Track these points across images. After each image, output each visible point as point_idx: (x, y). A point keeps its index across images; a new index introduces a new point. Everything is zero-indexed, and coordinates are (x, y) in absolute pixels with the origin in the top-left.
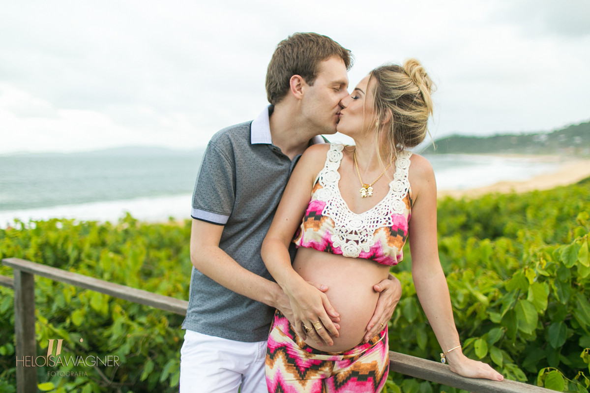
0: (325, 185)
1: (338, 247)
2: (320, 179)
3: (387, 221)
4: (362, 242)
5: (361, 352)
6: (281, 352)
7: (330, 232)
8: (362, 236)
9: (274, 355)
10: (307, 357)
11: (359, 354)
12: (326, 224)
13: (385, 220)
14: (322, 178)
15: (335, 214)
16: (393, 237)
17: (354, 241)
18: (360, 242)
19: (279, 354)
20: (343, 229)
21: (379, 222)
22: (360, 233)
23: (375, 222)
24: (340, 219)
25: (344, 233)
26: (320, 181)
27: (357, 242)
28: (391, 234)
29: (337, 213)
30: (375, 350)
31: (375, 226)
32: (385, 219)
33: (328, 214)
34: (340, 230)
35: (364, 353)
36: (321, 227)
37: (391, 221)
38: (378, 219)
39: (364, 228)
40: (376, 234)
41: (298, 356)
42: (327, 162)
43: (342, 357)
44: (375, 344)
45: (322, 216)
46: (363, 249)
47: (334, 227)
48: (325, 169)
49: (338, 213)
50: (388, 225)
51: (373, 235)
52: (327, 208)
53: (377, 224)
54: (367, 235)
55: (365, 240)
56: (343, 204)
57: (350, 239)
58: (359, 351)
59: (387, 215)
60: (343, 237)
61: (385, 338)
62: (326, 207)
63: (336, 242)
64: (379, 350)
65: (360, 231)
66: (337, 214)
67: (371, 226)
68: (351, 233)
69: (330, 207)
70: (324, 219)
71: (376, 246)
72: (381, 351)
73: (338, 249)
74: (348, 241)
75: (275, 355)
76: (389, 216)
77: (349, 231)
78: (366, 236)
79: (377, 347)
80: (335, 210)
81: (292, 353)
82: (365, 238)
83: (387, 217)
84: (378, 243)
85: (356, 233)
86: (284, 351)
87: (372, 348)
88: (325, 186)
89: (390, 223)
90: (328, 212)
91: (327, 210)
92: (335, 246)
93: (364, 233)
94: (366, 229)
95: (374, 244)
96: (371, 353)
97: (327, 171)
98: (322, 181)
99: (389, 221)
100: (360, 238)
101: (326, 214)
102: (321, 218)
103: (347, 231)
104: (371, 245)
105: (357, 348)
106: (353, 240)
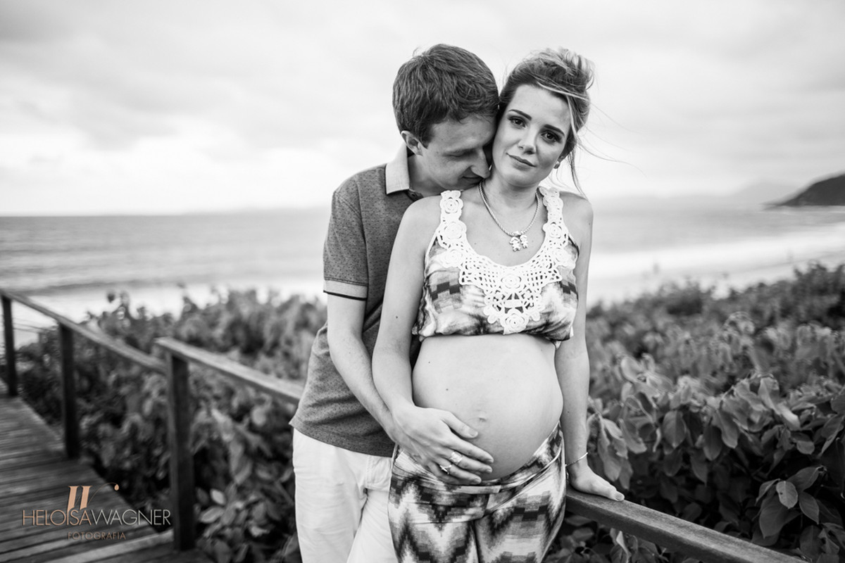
0: (448, 245)
1: (496, 322)
2: (439, 238)
3: (553, 275)
4: (527, 307)
5: (526, 479)
6: (413, 485)
7: (479, 305)
8: (526, 299)
9: (402, 489)
10: (449, 489)
11: (523, 482)
12: (469, 295)
13: (551, 274)
14: (441, 237)
15: (478, 279)
16: (566, 295)
17: (516, 308)
18: (524, 309)
19: (409, 488)
20: (499, 296)
21: (544, 277)
22: (522, 296)
23: (539, 278)
24: (488, 282)
25: (500, 300)
26: (440, 241)
27: (520, 309)
28: (564, 291)
29: (480, 276)
30: (547, 475)
31: (540, 283)
32: (550, 272)
33: (469, 281)
34: (494, 298)
35: (531, 480)
36: (465, 301)
37: (557, 274)
38: (541, 274)
39: (526, 288)
40: (544, 294)
41: (437, 488)
42: (443, 215)
43: (499, 487)
44: (545, 467)
45: (461, 286)
46: (531, 317)
47: (483, 296)
48: (442, 225)
49: (482, 276)
50: (556, 280)
51: (540, 296)
52: (464, 273)
53: (542, 280)
54: (532, 297)
55: (531, 305)
56: (484, 259)
57: (509, 307)
58: (523, 477)
59: (551, 267)
60: (500, 306)
61: (560, 457)
62: (461, 273)
63: (492, 315)
64: (552, 476)
65: (522, 293)
66: (481, 278)
67: (535, 284)
68: (510, 298)
69: (467, 272)
70: (465, 289)
71: (548, 310)
72: (556, 477)
73: (496, 324)
74: (507, 310)
75: (404, 489)
76: (554, 268)
77: (507, 297)
78: (531, 299)
79: (549, 471)
80: (475, 273)
81: (428, 486)
82: (531, 301)
83: (552, 270)
84: (550, 306)
85: (516, 297)
86: (416, 484)
87: (542, 472)
88: (450, 246)
89: (557, 277)
90: (468, 279)
91: (464, 276)
92: (490, 321)
93: (528, 295)
94: (529, 290)
95: (544, 308)
96: (541, 480)
97: (445, 226)
98: (443, 241)
99: (556, 275)
100: (524, 302)
101: (466, 282)
102: (461, 289)
103: (504, 297)
104: (541, 310)
105: (520, 474)
106: (514, 307)
